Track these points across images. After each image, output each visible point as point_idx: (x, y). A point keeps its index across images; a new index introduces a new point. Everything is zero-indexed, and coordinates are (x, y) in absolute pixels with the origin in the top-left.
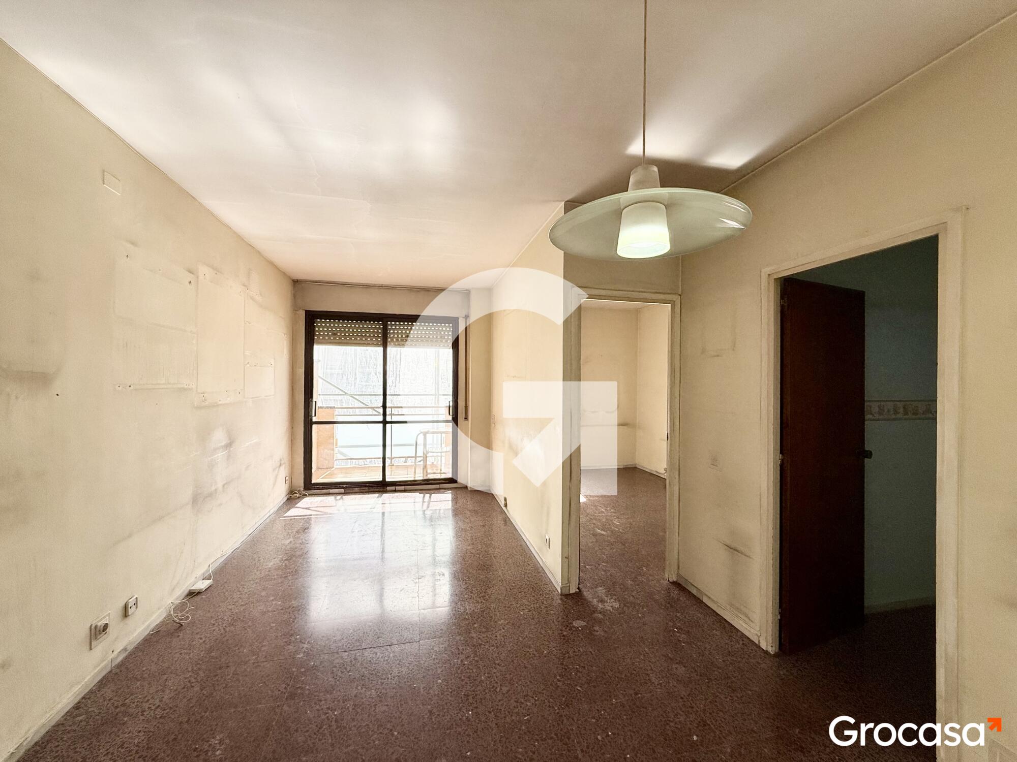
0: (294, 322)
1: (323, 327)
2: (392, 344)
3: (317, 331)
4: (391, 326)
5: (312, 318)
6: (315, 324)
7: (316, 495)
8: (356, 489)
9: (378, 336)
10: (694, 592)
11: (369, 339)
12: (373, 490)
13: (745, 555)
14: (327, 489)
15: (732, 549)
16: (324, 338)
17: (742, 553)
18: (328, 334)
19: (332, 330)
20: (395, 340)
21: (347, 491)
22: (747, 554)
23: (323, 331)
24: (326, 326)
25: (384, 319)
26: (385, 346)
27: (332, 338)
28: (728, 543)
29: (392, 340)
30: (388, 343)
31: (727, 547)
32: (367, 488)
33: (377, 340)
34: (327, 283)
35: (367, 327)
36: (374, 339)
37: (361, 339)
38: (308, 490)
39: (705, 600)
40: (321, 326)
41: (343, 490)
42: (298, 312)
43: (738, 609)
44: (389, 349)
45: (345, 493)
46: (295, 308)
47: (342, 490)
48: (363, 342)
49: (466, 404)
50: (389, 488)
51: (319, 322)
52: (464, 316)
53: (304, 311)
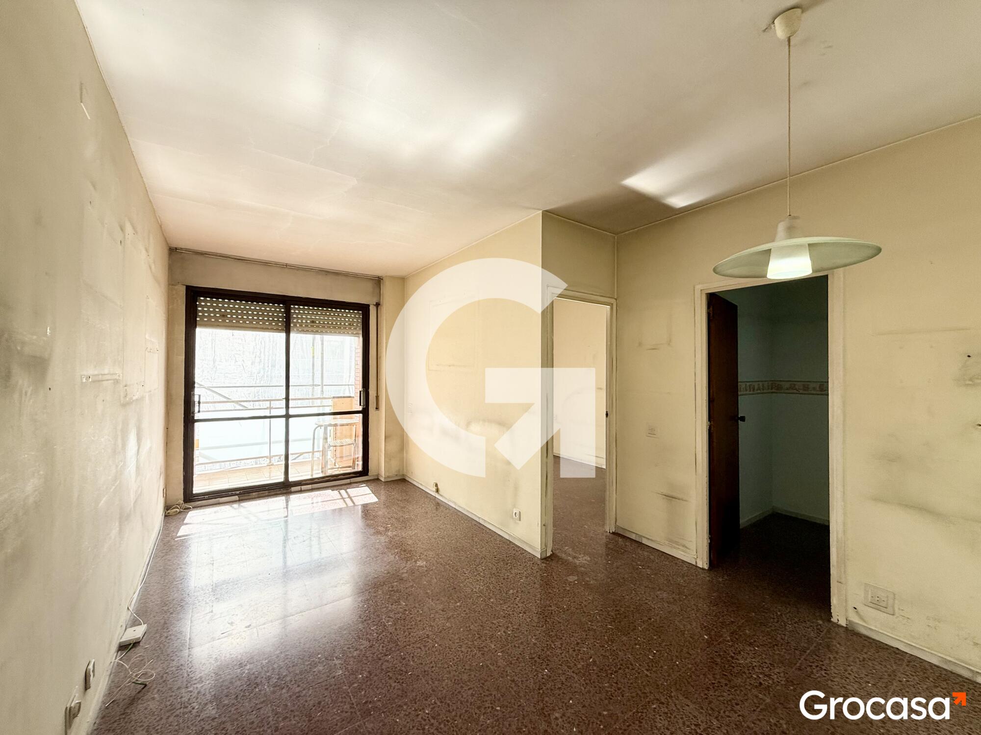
0: (170, 300)
1: (209, 307)
2: (295, 329)
3: (200, 311)
4: (295, 310)
5: (194, 295)
6: (198, 303)
7: (201, 506)
8: (254, 494)
9: (278, 320)
10: (633, 537)
11: (267, 323)
12: (273, 493)
13: (682, 500)
14: (215, 498)
15: (670, 497)
16: (209, 320)
17: (679, 499)
18: (215, 315)
19: (220, 310)
20: (298, 325)
21: (241, 498)
22: (684, 499)
23: (208, 312)
24: (212, 306)
25: (287, 302)
26: (288, 332)
27: (220, 320)
28: (665, 492)
29: (295, 325)
30: (291, 329)
31: (664, 497)
32: (267, 492)
33: (277, 324)
34: (216, 255)
35: (265, 310)
36: (274, 324)
37: (258, 323)
38: (190, 502)
39: (645, 541)
40: (204, 304)
41: (237, 496)
42: (176, 287)
43: (677, 543)
44: (292, 335)
45: (240, 501)
46: (172, 282)
47: (236, 498)
48: (259, 326)
49: (377, 393)
50: (293, 489)
51: (203, 301)
52: (375, 304)
53: (185, 287)
